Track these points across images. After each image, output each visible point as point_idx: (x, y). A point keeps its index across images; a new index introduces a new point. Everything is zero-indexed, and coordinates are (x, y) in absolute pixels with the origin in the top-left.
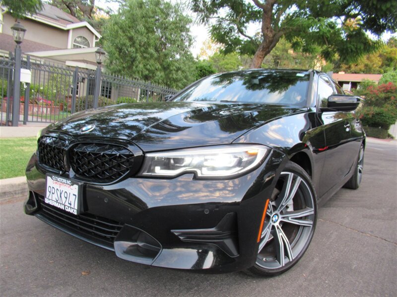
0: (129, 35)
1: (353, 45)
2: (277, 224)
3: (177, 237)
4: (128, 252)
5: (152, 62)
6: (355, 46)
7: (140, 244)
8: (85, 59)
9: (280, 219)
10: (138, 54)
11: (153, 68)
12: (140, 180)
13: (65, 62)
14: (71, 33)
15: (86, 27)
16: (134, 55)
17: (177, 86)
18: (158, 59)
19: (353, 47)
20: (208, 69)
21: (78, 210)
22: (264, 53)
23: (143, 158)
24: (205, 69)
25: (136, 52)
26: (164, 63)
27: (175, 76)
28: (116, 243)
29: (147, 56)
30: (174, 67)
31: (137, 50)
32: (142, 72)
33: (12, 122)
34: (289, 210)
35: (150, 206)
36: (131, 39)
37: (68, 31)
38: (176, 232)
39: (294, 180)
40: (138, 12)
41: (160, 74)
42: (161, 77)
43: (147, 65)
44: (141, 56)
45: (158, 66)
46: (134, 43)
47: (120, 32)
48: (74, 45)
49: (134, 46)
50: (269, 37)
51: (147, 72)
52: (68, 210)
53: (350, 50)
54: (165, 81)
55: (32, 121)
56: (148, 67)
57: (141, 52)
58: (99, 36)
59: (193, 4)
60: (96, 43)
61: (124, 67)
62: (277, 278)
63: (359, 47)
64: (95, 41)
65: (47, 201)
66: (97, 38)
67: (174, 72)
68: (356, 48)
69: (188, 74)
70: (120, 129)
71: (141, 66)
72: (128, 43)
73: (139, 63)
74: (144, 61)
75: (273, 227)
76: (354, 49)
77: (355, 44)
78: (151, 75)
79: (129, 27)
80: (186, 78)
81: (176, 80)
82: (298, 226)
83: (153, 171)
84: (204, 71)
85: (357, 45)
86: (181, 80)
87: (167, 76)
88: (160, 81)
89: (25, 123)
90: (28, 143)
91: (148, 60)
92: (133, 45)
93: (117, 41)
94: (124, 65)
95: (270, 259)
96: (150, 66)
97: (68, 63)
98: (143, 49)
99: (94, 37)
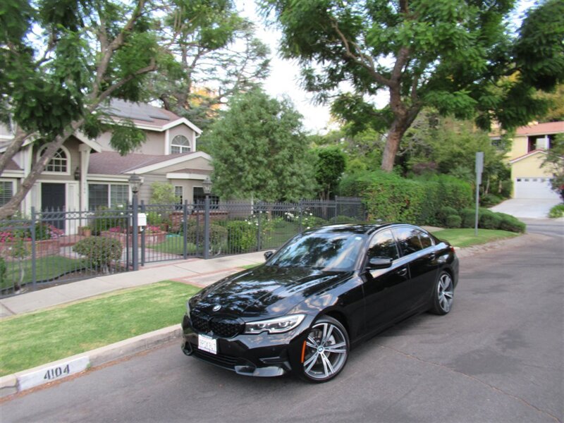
0: (234, 143)
1: (512, 110)
2: (322, 353)
3: (262, 362)
4: (241, 370)
5: (262, 169)
6: (516, 111)
7: (247, 367)
8: (187, 168)
9: (324, 350)
10: (246, 164)
11: (264, 177)
12: (244, 336)
13: (165, 175)
14: (168, 134)
15: (183, 124)
16: (241, 165)
17: (293, 192)
18: (268, 166)
19: (511, 113)
20: (334, 154)
21: (217, 352)
22: (399, 133)
23: (244, 325)
24: (331, 155)
25: (244, 162)
26: (276, 169)
27: (289, 183)
28: (236, 367)
29: (256, 164)
30: (288, 173)
31: (244, 159)
32: (252, 182)
33: (133, 265)
34: (332, 344)
35: (250, 348)
36: (237, 148)
37: (164, 132)
38: (262, 360)
39: (329, 327)
40: (242, 117)
41: (272, 183)
42: (274, 185)
43: (257, 173)
44: (249, 165)
45: (270, 173)
46: (240, 152)
47: (225, 143)
48: (172, 147)
49: (240, 156)
50: (401, 115)
51: (258, 182)
52: (211, 352)
53: (509, 118)
54: (279, 189)
55: (149, 262)
56: (258, 176)
57: (249, 160)
58: (200, 131)
59: (306, 82)
60: (197, 140)
61: (231, 179)
62: (325, 384)
63: (520, 112)
64: (195, 137)
65: (199, 348)
66: (197, 134)
67: (288, 178)
68: (517, 114)
69: (305, 177)
70: (235, 301)
71: (251, 176)
72: (234, 153)
73: (248, 173)
74: (253, 170)
75: (320, 355)
76: (514, 115)
77: (514, 108)
78: (262, 183)
79: (234, 135)
80: (303, 182)
81: (290, 187)
82: (338, 354)
83: (250, 331)
84: (330, 157)
85: (517, 110)
86: (296, 185)
87: (281, 184)
88: (274, 190)
89: (142, 265)
90: (157, 292)
91: (257, 169)
92: (239, 154)
93: (222, 152)
94: (232, 177)
95: (321, 373)
96: (260, 175)
97: (170, 176)
98: (250, 157)
99: (194, 134)
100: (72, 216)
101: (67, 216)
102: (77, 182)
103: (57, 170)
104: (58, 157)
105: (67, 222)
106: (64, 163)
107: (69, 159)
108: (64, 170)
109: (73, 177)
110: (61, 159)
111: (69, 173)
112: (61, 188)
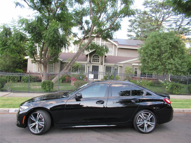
2: (37, 124)
13: (132, 64)
100: (101, 73)
101: (99, 73)
102: (102, 65)
103: (97, 62)
104: (97, 58)
105: (99, 75)
106: (99, 60)
107: (100, 59)
108: (99, 62)
109: (101, 64)
110: (98, 58)
111: (100, 63)
112: (97, 67)
